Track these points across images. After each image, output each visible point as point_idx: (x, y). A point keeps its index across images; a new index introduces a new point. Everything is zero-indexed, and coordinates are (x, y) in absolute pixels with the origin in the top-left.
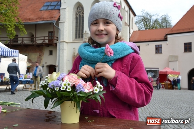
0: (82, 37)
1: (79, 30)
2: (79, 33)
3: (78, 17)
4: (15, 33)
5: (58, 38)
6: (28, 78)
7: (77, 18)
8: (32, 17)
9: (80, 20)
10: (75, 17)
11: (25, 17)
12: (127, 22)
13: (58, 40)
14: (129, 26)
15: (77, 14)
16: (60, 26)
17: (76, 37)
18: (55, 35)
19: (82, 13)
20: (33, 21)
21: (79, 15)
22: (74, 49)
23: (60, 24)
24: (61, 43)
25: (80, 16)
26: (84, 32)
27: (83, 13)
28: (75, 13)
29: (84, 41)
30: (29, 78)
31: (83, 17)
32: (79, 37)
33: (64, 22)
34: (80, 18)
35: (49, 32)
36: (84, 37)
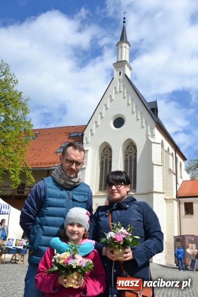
3: (104, 161)
4: (19, 181)
6: (20, 244)
7: (102, 163)
8: (45, 160)
9: (106, 165)
10: (99, 162)
11: (35, 161)
12: (172, 169)
14: (176, 174)
15: (103, 158)
19: (109, 156)
20: (45, 166)
21: (105, 158)
22: (97, 204)
25: (107, 160)
27: (111, 157)
28: (100, 157)
30: (21, 246)
31: (111, 162)
32: (105, 189)
33: (85, 168)
34: (106, 163)
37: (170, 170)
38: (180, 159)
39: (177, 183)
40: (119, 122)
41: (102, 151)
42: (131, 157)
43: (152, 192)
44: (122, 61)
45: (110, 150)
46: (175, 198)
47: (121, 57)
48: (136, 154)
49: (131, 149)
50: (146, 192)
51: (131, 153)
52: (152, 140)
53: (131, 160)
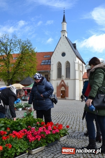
0: (61, 77)
1: (59, 74)
2: (59, 76)
5: (50, 78)
7: (58, 69)
9: (60, 70)
10: (57, 68)
13: (50, 79)
15: (58, 67)
16: (51, 73)
17: (58, 78)
18: (49, 77)
22: (57, 83)
23: (51, 72)
24: (51, 81)
25: (60, 68)
26: (62, 75)
27: (61, 67)
28: (57, 67)
29: (62, 79)
31: (61, 68)
32: (59, 78)
33: (53, 71)
35: (45, 75)
36: (62, 78)
37: (81, 71)
38: (84, 65)
39: (82, 74)
40: (64, 54)
41: (58, 65)
42: (68, 67)
43: (75, 79)
44: (64, 31)
45: (61, 64)
46: (82, 80)
47: (64, 29)
48: (70, 66)
49: (68, 64)
50: (74, 79)
51: (68, 65)
52: (75, 62)
53: (68, 68)
